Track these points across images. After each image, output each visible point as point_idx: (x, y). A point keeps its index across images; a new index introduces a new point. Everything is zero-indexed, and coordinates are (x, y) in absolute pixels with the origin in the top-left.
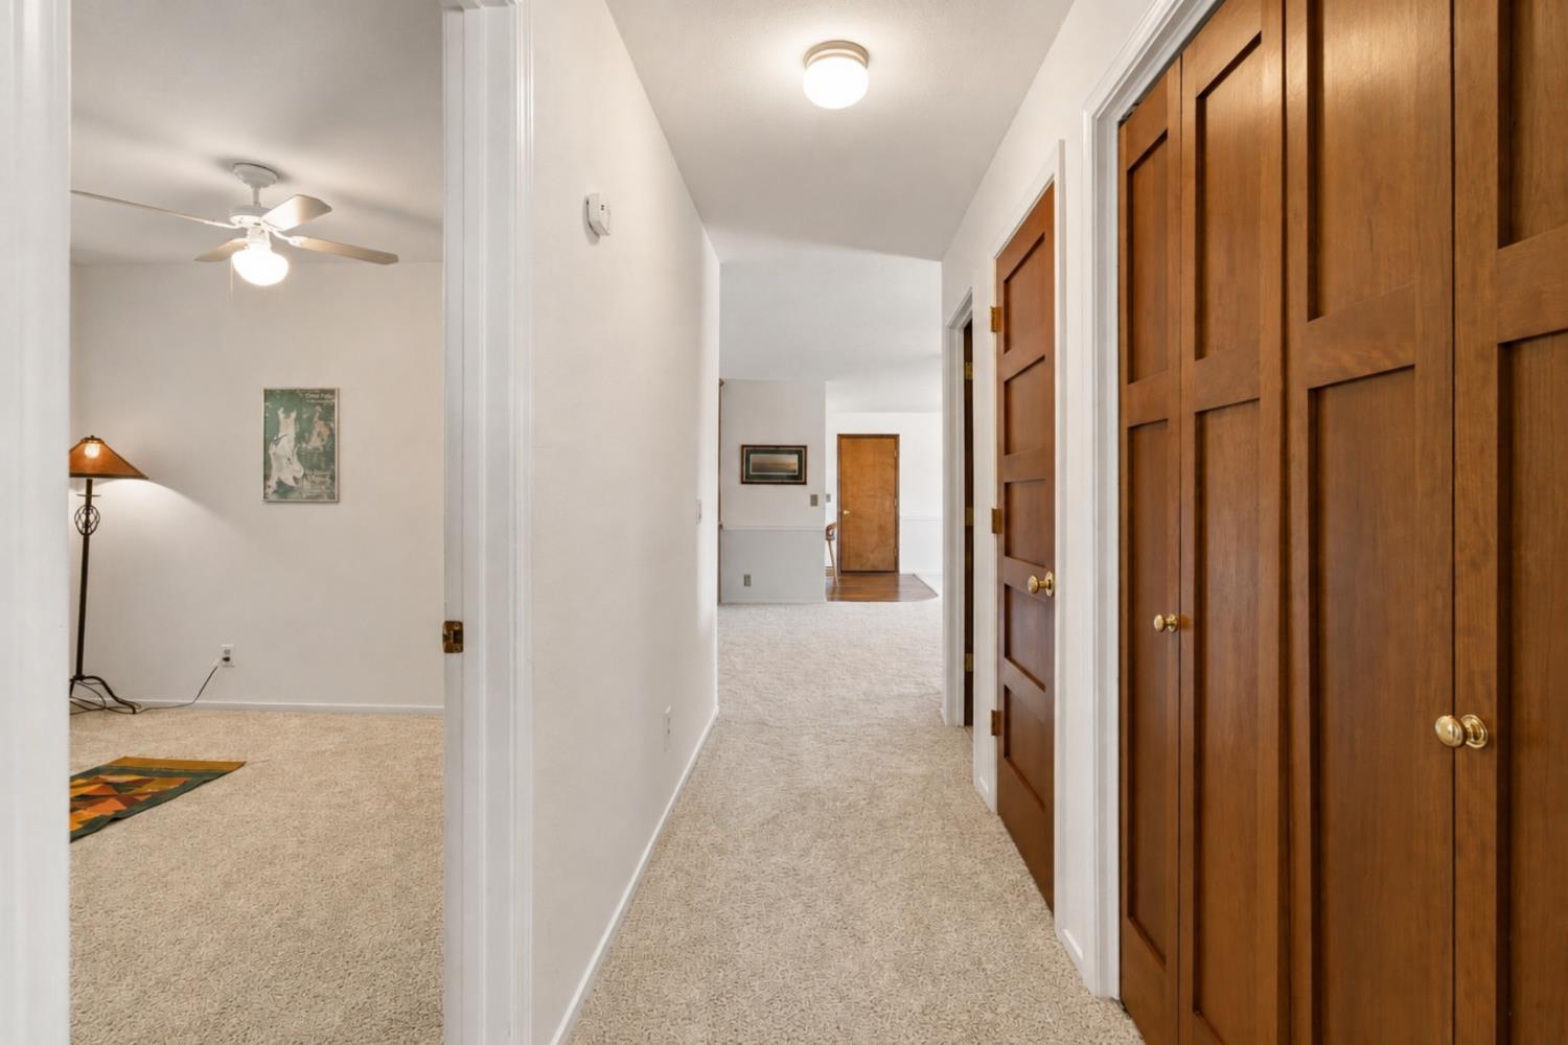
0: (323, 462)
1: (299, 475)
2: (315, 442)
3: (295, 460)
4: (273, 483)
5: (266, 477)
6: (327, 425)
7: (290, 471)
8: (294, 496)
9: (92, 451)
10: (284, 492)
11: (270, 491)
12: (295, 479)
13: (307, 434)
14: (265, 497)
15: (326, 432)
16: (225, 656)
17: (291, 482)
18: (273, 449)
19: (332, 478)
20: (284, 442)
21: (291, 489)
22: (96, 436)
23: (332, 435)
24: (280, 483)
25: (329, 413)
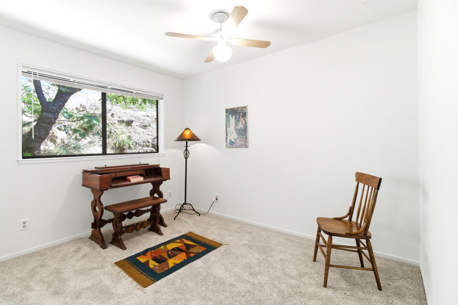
0: (243, 132)
1: (236, 138)
2: (241, 126)
3: (235, 132)
4: (228, 141)
5: (226, 139)
6: (244, 120)
7: (233, 136)
8: (234, 145)
9: (187, 133)
10: (232, 144)
11: (228, 144)
12: (235, 139)
13: (238, 123)
14: (226, 145)
15: (244, 122)
16: (216, 198)
17: (233, 141)
18: (228, 129)
19: (246, 138)
20: (231, 126)
21: (234, 143)
22: (188, 128)
23: (246, 123)
24: (231, 141)
25: (245, 115)
